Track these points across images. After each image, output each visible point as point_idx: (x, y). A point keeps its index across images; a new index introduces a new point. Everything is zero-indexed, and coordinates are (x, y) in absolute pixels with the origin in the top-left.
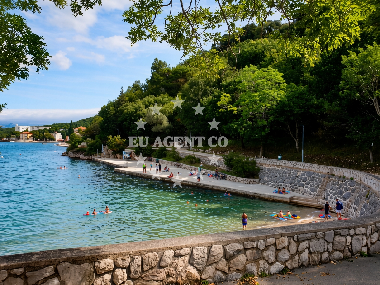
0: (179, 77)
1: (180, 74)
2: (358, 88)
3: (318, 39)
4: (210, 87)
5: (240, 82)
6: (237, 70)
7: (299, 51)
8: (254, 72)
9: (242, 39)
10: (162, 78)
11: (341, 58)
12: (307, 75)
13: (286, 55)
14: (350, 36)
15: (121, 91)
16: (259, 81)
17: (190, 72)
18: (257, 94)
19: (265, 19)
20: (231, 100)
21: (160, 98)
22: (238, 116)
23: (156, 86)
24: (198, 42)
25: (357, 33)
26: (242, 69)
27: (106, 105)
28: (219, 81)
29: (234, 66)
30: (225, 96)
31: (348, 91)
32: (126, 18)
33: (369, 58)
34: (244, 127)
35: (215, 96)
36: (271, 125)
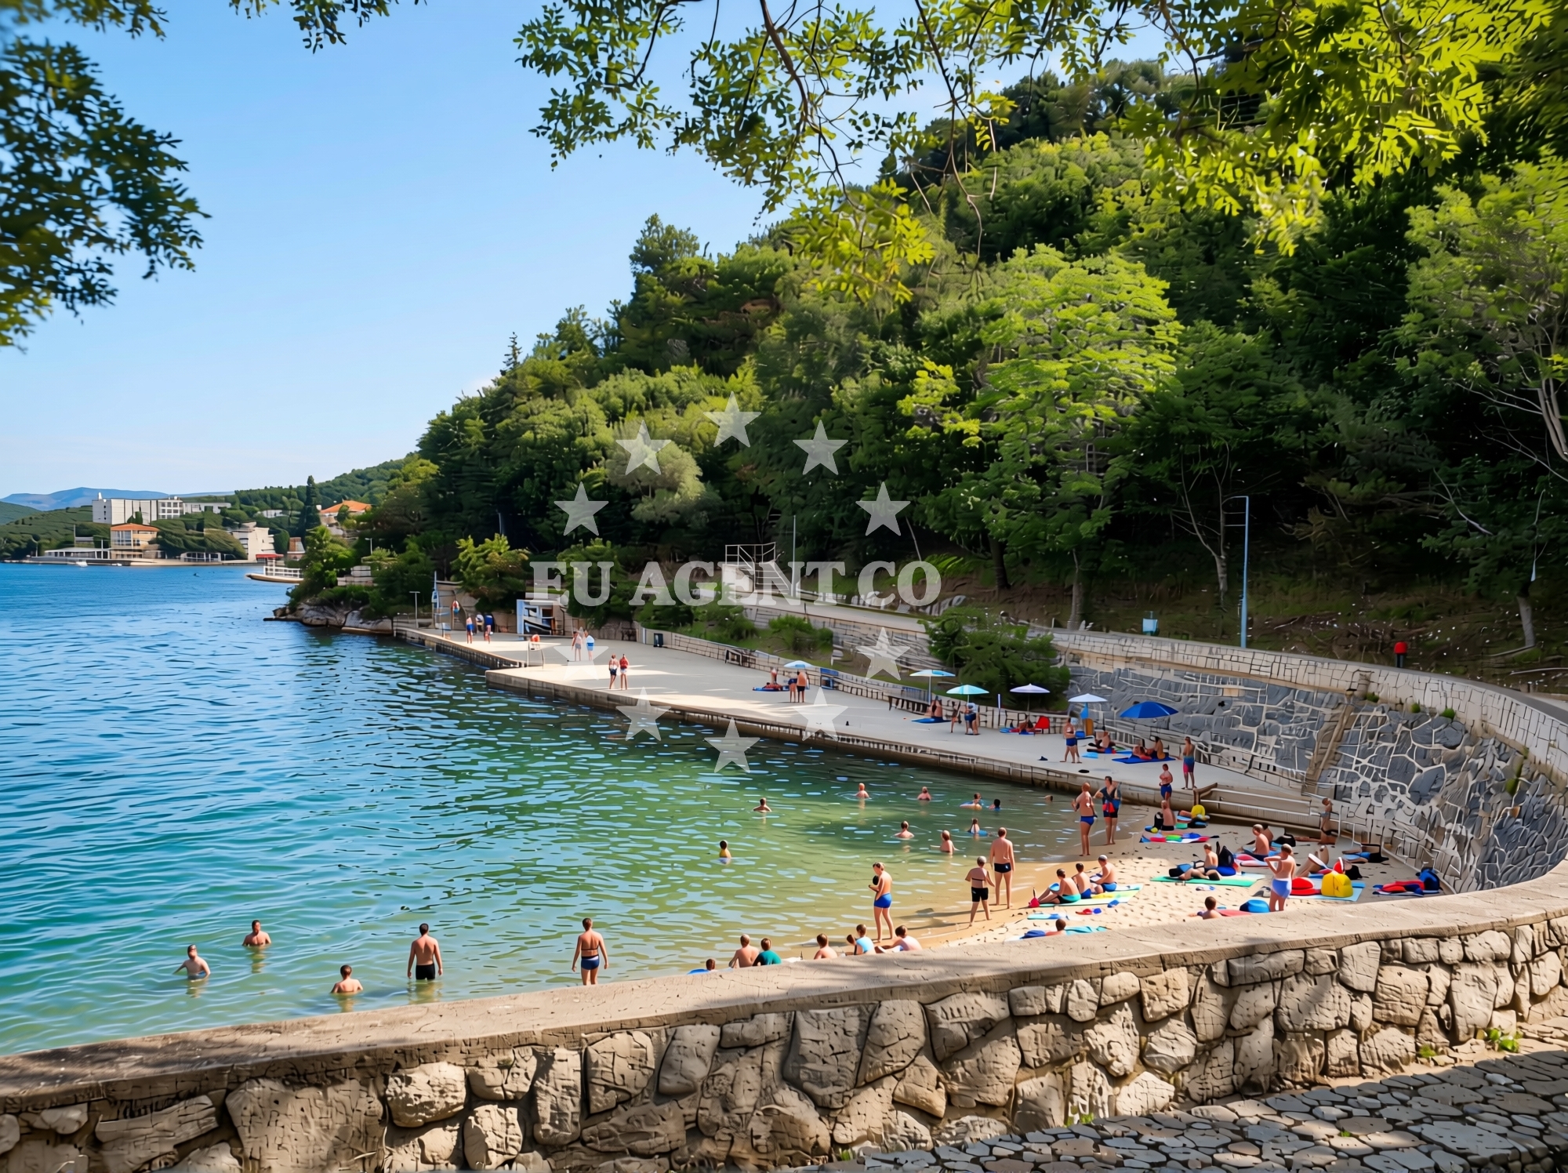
0: (745, 297)
1: (751, 282)
2: (1476, 341)
3: (1309, 137)
4: (872, 335)
5: (994, 315)
6: (983, 265)
7: (1231, 189)
8: (1049, 273)
9: (1005, 139)
10: (675, 299)
11: (1408, 217)
12: (1265, 287)
13: (1182, 200)
14: (1443, 123)
15: (510, 351)
16: (1069, 313)
17: (792, 274)
18: (1060, 367)
19: (1097, 56)
20: (955, 388)
21: (667, 380)
22: (984, 455)
23: (653, 333)
24: (824, 150)
25: (1474, 114)
26: (1004, 260)
27: (449, 413)
28: (909, 311)
29: (970, 248)
30: (931, 373)
31: (1436, 356)
32: (529, 52)
33: (1521, 214)
34: (1009, 504)
35: (890, 375)
36: (1118, 493)
